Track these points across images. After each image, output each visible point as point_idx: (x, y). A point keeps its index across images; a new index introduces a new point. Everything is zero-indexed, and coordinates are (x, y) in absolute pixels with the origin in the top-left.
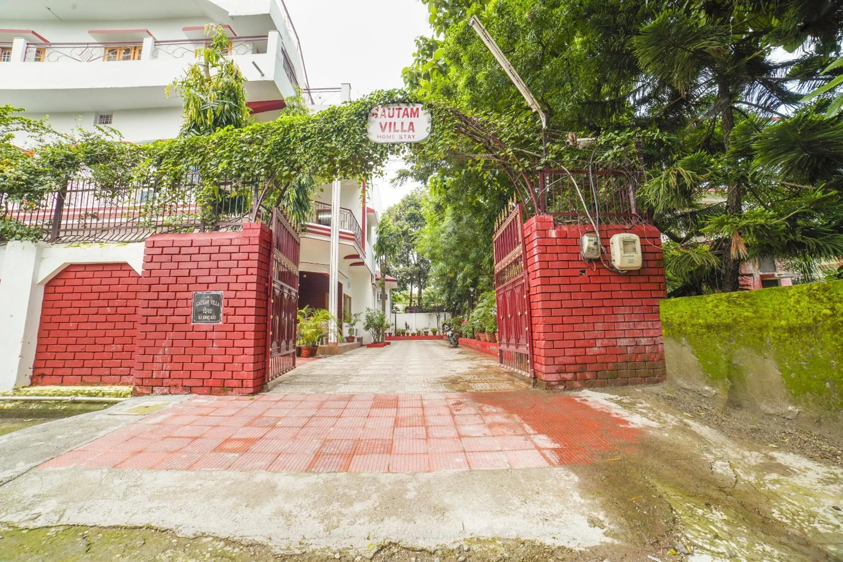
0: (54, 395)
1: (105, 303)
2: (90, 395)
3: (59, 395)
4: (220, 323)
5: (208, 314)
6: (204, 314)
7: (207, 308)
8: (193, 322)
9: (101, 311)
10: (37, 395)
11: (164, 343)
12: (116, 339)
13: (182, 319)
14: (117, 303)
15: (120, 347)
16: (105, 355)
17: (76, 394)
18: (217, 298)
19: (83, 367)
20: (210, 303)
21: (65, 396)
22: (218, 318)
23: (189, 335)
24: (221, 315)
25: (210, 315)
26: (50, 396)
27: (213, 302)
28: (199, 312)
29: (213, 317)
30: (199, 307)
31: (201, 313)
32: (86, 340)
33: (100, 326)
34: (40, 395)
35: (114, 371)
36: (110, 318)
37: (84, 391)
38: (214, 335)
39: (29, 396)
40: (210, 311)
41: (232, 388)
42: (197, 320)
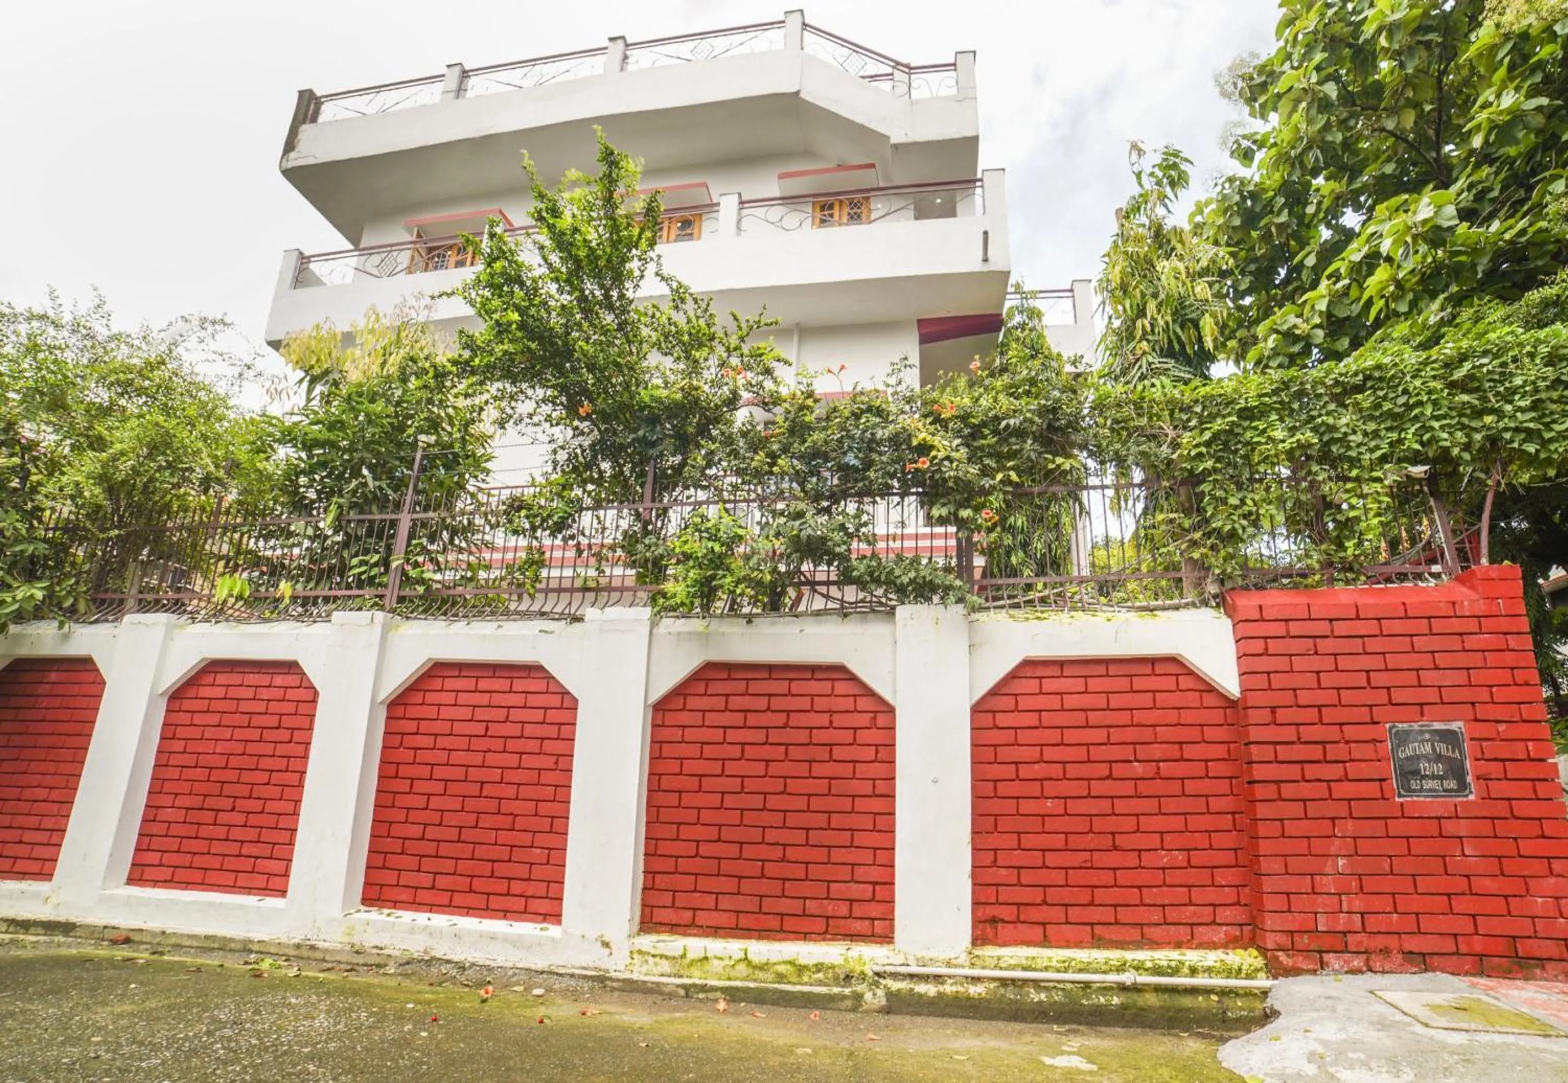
0: (1066, 970)
1: (1126, 752)
2: (1157, 971)
3: (1080, 971)
4: (1472, 797)
5: (1434, 777)
6: (1423, 777)
7: (1429, 761)
8: (1400, 796)
9: (1118, 770)
10: (1025, 969)
11: (1335, 846)
12: (1167, 838)
13: (1372, 789)
14: (1157, 751)
15: (1181, 857)
16: (1144, 877)
17: (1121, 969)
18: (1449, 737)
19: (1091, 904)
20: (1434, 749)
21: (1096, 971)
22: (1463, 786)
23: (1396, 827)
24: (1469, 779)
25: (1441, 778)
26: (1058, 971)
27: (1442, 748)
28: (1409, 773)
29: (1452, 784)
30: (1407, 758)
31: (1416, 773)
32: (1089, 841)
33: (1121, 806)
34: (1035, 970)
35: (1173, 914)
36: (1143, 788)
37: (1143, 962)
38: (1463, 828)
39: (1007, 969)
40: (1439, 769)
41: (1542, 961)
42: (1409, 790)
